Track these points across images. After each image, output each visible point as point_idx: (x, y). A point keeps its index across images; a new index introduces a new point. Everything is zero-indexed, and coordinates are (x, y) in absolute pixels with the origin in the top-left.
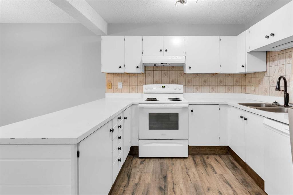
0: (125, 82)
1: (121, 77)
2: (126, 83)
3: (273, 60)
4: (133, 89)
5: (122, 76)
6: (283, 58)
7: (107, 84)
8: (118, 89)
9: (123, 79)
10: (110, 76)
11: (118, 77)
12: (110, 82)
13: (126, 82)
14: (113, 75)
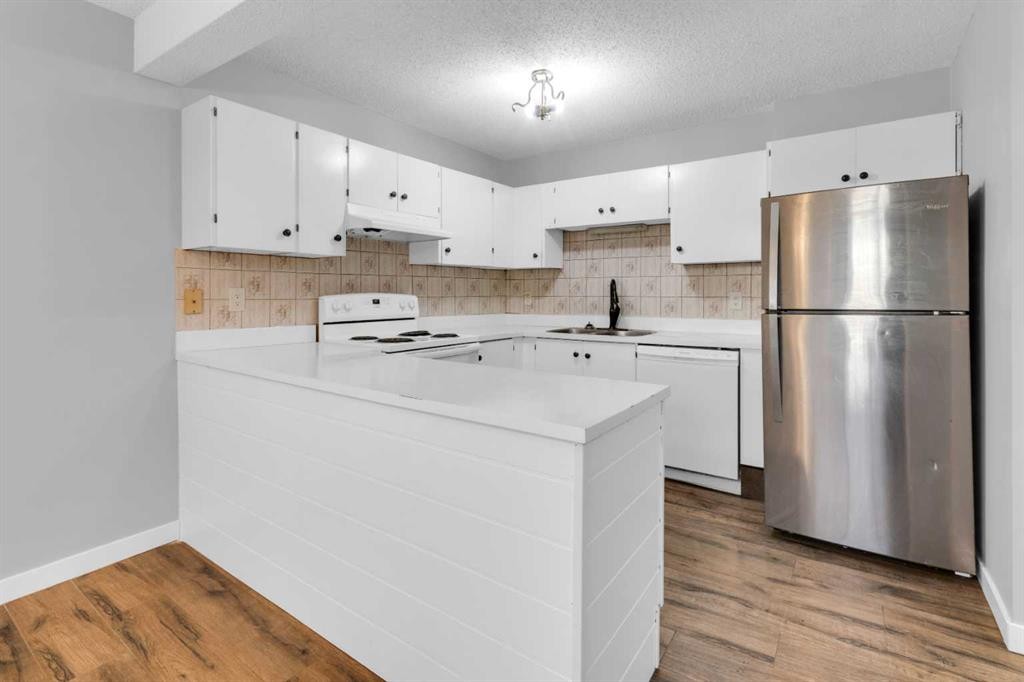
0: (256, 285)
1: (238, 268)
2: (257, 291)
3: (577, 249)
4: (283, 313)
5: (245, 263)
6: (600, 248)
7: (182, 292)
8: (229, 314)
9: (249, 276)
10: (194, 260)
11: (228, 266)
12: (196, 284)
13: (258, 285)
14: (206, 258)
